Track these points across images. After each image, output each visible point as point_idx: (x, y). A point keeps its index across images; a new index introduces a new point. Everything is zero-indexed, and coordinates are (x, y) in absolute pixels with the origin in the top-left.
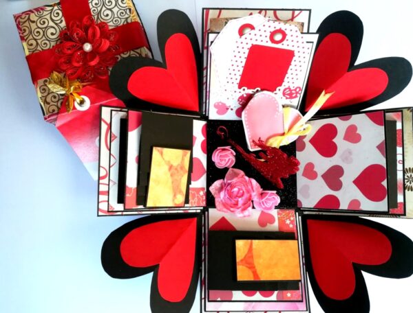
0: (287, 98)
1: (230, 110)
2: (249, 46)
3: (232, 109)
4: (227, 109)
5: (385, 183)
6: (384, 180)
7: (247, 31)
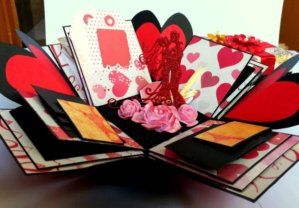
0: (140, 69)
1: (107, 91)
2: (96, 31)
3: (109, 90)
4: (105, 90)
5: (233, 51)
6: (231, 51)
7: (89, 20)
